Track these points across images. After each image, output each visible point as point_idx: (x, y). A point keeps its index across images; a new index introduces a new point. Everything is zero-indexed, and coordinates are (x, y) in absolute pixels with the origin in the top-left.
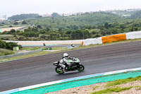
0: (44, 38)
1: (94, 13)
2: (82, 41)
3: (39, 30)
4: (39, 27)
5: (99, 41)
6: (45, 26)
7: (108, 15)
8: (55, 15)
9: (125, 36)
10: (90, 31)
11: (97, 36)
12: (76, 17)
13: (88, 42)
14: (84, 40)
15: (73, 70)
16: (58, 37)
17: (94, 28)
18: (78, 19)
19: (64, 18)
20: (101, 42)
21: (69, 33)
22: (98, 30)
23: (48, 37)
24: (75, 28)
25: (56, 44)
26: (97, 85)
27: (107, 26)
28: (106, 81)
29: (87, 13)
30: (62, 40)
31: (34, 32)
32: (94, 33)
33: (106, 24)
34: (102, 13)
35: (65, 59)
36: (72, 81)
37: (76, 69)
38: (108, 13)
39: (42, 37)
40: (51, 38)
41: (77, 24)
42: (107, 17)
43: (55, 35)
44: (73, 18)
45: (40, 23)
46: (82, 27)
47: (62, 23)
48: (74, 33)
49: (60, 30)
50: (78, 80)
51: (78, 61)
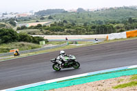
0: (69, 33)
1: (118, 9)
2: (106, 35)
3: (65, 24)
4: (65, 21)
5: (123, 35)
6: (70, 21)
7: (132, 11)
8: (80, 10)
10: (115, 26)
11: (122, 31)
12: (100, 12)
13: (113, 36)
14: (109, 35)
16: (84, 31)
17: (118, 23)
18: (102, 15)
19: (89, 14)
21: (94, 27)
22: (122, 25)
23: (74, 32)
24: (100, 22)
25: (81, 39)
27: (131, 21)
28: (130, 74)
29: (111, 9)
30: (87, 34)
31: (60, 27)
32: (118, 28)
33: (130, 19)
34: (126, 8)
36: (97, 75)
37: (72, 65)
38: (132, 9)
39: (67, 32)
40: (77, 32)
41: (102, 19)
42: (131, 13)
43: (80, 29)
44: (97, 13)
45: (66, 18)
46: (106, 22)
47: (87, 18)
48: (99, 27)
49: (85, 25)
50: (103, 73)
51: (74, 58)
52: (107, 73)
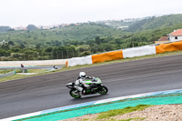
0: (17, 58)
1: (82, 25)
2: (65, 61)
3: (11, 47)
4: (11, 43)
5: (88, 60)
6: (18, 41)
7: (99, 27)
8: (31, 27)
9: (121, 54)
10: (77, 48)
11: (86, 54)
12: (58, 30)
13: (73, 62)
14: (69, 60)
15: (92, 93)
16: (36, 56)
17: (82, 43)
18: (60, 33)
19: (43, 32)
20: (90, 62)
21: (49, 50)
22: (87, 47)
23: (23, 57)
24: (58, 43)
25: (33, 66)
26: (87, 117)
27: (98, 41)
29: (72, 25)
30: (40, 59)
31: (4, 50)
32: (81, 50)
33: (97, 38)
34: (92, 24)
35: (81, 80)
38: (99, 25)
39: (14, 56)
40: (27, 58)
41: (60, 39)
42: (98, 30)
43: (31, 53)
44: (54, 31)
45: (12, 39)
46: (66, 43)
47: (40, 38)
48: (56, 50)
49: (38, 47)
50: (61, 111)
51: (99, 81)
52: (66, 111)
